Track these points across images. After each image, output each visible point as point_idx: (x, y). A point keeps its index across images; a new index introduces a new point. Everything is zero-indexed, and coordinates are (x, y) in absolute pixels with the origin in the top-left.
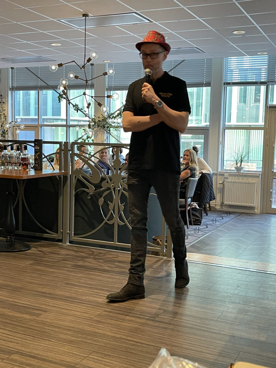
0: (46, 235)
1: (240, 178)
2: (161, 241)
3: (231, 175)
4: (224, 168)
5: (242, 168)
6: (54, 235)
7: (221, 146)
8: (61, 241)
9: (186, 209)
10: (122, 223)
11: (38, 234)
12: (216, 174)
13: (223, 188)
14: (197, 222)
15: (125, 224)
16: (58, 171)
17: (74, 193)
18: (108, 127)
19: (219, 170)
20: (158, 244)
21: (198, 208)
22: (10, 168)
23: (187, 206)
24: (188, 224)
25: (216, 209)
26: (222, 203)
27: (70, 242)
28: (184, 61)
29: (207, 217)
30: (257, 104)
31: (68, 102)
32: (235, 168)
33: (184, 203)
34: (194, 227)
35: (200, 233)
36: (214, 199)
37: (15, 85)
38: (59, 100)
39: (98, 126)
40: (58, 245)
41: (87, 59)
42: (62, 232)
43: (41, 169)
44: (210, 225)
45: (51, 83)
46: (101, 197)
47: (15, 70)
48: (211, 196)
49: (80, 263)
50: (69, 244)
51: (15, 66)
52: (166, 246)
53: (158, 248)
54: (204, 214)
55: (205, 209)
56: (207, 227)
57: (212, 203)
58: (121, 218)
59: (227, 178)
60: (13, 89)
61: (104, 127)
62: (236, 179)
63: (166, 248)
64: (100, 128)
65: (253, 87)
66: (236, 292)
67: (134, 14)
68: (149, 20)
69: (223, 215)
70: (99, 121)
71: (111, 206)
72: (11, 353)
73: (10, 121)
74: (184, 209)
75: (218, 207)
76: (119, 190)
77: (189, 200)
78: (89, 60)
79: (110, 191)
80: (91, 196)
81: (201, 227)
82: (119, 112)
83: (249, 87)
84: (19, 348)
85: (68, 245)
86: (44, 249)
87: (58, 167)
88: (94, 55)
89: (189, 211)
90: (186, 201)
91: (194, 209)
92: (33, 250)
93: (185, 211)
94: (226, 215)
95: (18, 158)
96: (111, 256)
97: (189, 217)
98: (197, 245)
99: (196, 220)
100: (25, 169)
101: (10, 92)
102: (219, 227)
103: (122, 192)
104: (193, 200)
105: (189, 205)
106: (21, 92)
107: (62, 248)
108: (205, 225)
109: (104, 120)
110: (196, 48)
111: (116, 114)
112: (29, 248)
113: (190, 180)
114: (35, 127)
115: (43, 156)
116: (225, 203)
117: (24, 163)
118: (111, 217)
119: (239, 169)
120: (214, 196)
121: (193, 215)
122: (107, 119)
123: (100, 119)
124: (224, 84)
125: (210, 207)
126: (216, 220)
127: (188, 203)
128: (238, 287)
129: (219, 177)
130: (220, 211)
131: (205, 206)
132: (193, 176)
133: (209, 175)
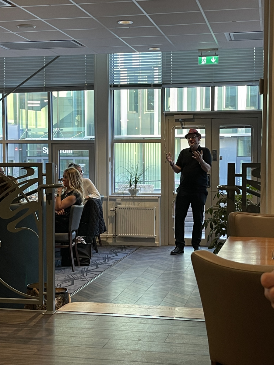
1: (136, 203)
2: (38, 289)
3: (124, 199)
4: (116, 191)
5: (138, 190)
7: (110, 164)
9: (70, 246)
12: (106, 200)
13: (116, 215)
14: (85, 262)
19: (110, 194)
21: (85, 243)
23: (71, 242)
24: (74, 264)
25: (108, 243)
26: (115, 235)
28: (58, 56)
29: (96, 255)
30: (152, 111)
32: (129, 190)
33: (67, 238)
34: (81, 268)
35: (89, 275)
36: (105, 231)
44: (102, 264)
48: (101, 228)
52: (45, 295)
53: (35, 300)
54: (93, 251)
56: (97, 267)
57: (103, 236)
59: (119, 204)
62: (131, 205)
63: (46, 298)
65: (146, 91)
66: (137, 347)
68: (10, 3)
74: (67, 246)
75: (110, 241)
77: (74, 233)
81: (90, 268)
83: (140, 91)
89: (74, 248)
90: (70, 236)
91: (81, 245)
93: (69, 248)
94: (119, 250)
97: (75, 256)
98: (86, 291)
99: (83, 259)
102: (113, 265)
104: (79, 233)
105: (74, 241)
108: (95, 264)
110: (73, 41)
113: (74, 208)
116: (119, 235)
119: (133, 192)
120: (105, 227)
121: (79, 251)
124: (111, 86)
125: (100, 241)
126: (108, 258)
127: (73, 238)
128: (140, 340)
129: (109, 203)
130: (113, 246)
131: (94, 240)
132: (78, 203)
133: (98, 200)
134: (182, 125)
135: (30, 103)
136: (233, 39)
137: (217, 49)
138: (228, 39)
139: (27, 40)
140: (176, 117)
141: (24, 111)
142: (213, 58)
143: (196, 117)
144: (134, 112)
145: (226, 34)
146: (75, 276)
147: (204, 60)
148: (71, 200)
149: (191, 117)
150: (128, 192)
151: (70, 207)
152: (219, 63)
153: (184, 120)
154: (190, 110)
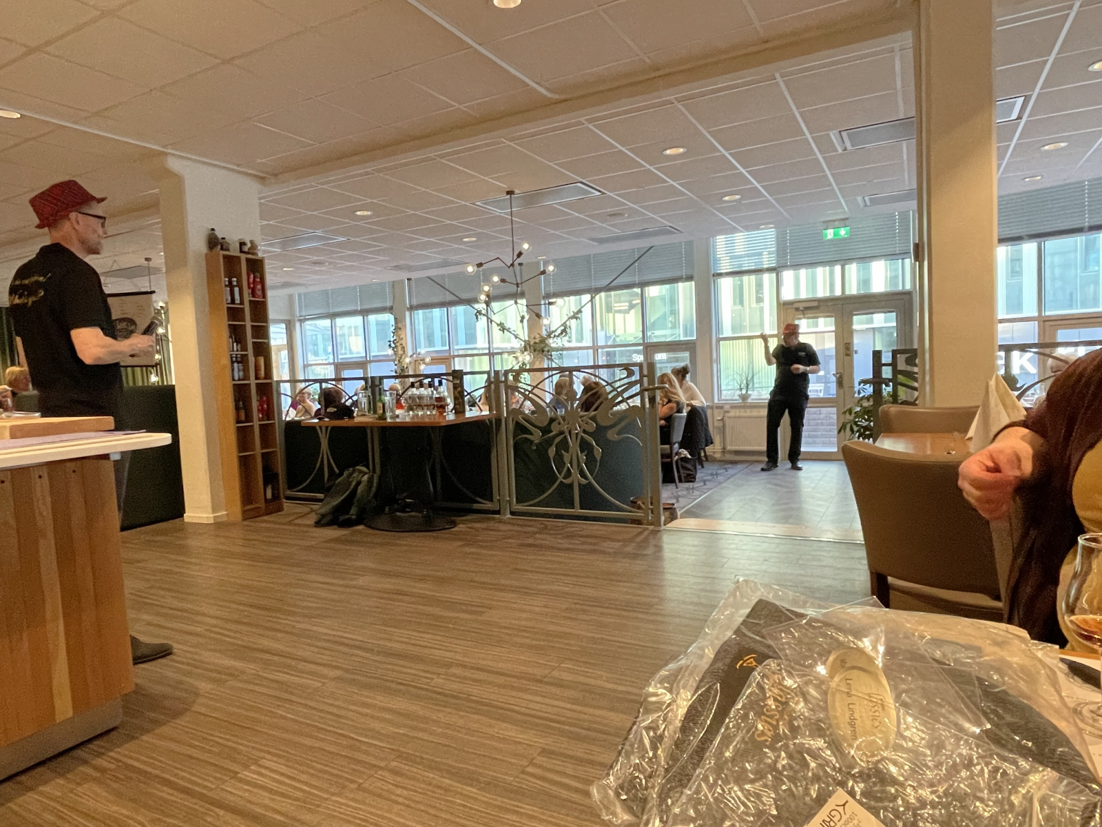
0: (476, 506)
1: (748, 410)
2: (643, 503)
3: (733, 407)
4: (723, 397)
5: (750, 395)
6: (488, 505)
7: (715, 365)
8: (498, 512)
9: (672, 461)
10: (584, 481)
11: (467, 505)
12: (712, 408)
13: (724, 426)
14: (690, 478)
15: (587, 484)
16: (488, 413)
17: (511, 442)
18: (548, 351)
19: (716, 401)
20: (639, 508)
21: (690, 457)
22: (420, 413)
23: (674, 455)
24: (677, 481)
25: (715, 458)
26: (724, 448)
27: (512, 513)
28: (652, 247)
29: (703, 470)
30: (761, 304)
31: (490, 321)
32: (740, 396)
33: (668, 451)
34: (687, 485)
35: (696, 493)
36: (712, 443)
37: (415, 302)
38: (477, 318)
39: (535, 351)
40: (494, 519)
41: (516, 253)
42: (499, 501)
43: (464, 412)
44: (709, 481)
45: (464, 296)
46: (551, 445)
47: (413, 283)
48: (706, 440)
49: (530, 541)
50: (509, 516)
51: (414, 275)
52: (652, 510)
53: (640, 514)
54: (699, 467)
55: (698, 459)
56: (705, 484)
57: (709, 449)
58: (583, 474)
59: (728, 412)
60: (412, 308)
61: (543, 351)
62: (742, 413)
63: (652, 513)
64: (536, 352)
65: (753, 277)
66: (764, 567)
67: (579, 184)
68: (600, 191)
69: (726, 466)
70: (535, 343)
71: (566, 457)
72: (450, 665)
73: (410, 353)
74: (669, 460)
75: (718, 456)
76: (577, 434)
77: (676, 446)
78: (520, 254)
79: (563, 436)
80: (537, 445)
81: (696, 485)
82: (563, 328)
83: (745, 278)
84: (459, 658)
85: (509, 518)
86: (478, 525)
87: (488, 407)
88: (526, 246)
89: (677, 462)
90: (671, 448)
91: (684, 459)
92: (461, 528)
93: (671, 463)
94: (730, 466)
95: (431, 398)
96: (572, 529)
97: (678, 472)
98: (694, 510)
99: (689, 475)
100: (441, 413)
101: (407, 314)
102: (723, 482)
103: (582, 437)
104: (682, 445)
105: (677, 454)
106: (420, 312)
107: (500, 521)
108: (701, 481)
109: (543, 341)
110: (670, 227)
111: (559, 331)
112: (454, 524)
113: (675, 417)
114: (446, 359)
115: (466, 394)
116: (729, 448)
117: (440, 404)
118: (569, 474)
119: (744, 397)
120: (711, 440)
121: (683, 467)
122: (546, 339)
123: (537, 341)
124: (714, 275)
125: (705, 455)
126: (717, 474)
127: (675, 451)
128: (766, 560)
129: (716, 411)
130: (721, 461)
131: (699, 454)
132: (679, 411)
133: (702, 408)
134: (804, 314)
135: (617, 306)
136: (868, 203)
137: (847, 219)
138: (861, 204)
139: (617, 232)
140: (796, 305)
141: (611, 315)
142: (842, 229)
143: (821, 304)
144: (740, 307)
145: (859, 199)
146: (680, 493)
147: (830, 234)
148: (671, 408)
149: (816, 304)
150: (738, 398)
151: (671, 416)
152: (851, 235)
153: (807, 308)
154: (810, 296)
